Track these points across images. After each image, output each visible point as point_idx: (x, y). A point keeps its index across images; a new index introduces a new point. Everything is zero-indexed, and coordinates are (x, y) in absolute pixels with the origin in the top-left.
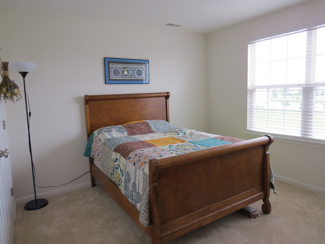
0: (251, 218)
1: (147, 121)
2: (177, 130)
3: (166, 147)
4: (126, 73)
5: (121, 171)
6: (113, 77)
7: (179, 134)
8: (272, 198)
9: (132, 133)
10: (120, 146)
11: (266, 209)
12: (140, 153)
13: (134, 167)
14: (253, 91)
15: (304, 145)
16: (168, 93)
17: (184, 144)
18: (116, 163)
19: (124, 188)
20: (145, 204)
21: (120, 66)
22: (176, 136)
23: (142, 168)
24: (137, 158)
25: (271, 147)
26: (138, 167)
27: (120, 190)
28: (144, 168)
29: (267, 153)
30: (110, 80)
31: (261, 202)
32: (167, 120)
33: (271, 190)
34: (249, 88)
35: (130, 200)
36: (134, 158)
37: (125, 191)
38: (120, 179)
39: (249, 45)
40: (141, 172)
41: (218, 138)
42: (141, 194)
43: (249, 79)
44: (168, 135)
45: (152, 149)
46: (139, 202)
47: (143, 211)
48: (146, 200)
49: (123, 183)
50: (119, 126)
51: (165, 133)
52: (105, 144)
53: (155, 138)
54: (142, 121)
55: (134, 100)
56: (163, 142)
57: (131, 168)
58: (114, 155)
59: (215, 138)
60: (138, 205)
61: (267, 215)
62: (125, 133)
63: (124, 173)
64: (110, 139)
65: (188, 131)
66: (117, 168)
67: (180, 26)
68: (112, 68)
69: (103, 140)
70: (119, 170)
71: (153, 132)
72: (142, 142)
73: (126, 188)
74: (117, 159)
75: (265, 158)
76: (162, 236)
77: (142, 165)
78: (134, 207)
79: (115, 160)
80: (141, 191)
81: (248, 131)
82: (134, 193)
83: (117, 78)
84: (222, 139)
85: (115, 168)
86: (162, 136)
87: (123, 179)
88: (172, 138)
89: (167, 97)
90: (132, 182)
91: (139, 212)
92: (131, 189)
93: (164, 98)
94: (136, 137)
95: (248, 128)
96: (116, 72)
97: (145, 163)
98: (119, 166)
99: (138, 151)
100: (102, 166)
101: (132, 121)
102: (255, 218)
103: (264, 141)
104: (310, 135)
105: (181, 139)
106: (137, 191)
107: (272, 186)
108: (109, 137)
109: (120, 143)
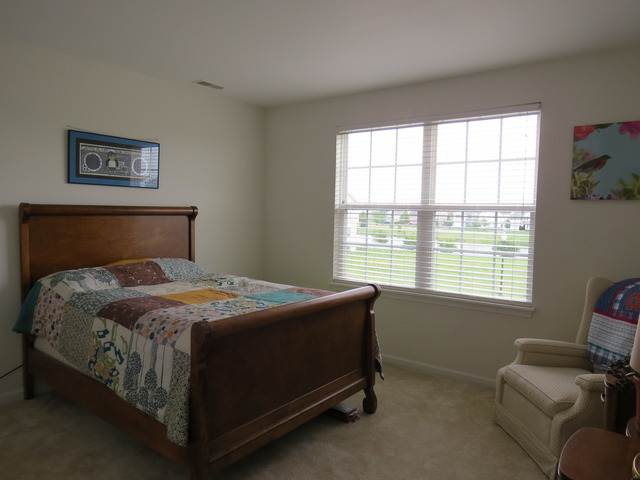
0: (347, 422)
1: (154, 260)
2: (214, 278)
3: (207, 305)
4: (112, 164)
5: (118, 353)
6: (84, 169)
7: (221, 284)
8: (378, 388)
9: (127, 283)
10: (111, 305)
11: (370, 406)
12: (161, 316)
13: (150, 343)
14: (344, 211)
15: (421, 301)
16: (194, 208)
17: (237, 299)
18: (103, 340)
19: (125, 385)
20: (181, 405)
21: (101, 149)
22: (217, 288)
23: (170, 341)
24: (156, 325)
25: (377, 303)
26: (160, 341)
27: (113, 393)
28: (174, 342)
29: (372, 312)
30: (78, 175)
31: (361, 395)
32: (190, 258)
33: (377, 374)
34: (337, 207)
35: (139, 406)
36: (151, 325)
37: (126, 392)
38: (114, 369)
39: (339, 137)
40: (169, 350)
41: (292, 289)
42: (167, 389)
43: (337, 193)
44: (201, 287)
45: (181, 309)
46: (161, 407)
47: (178, 419)
48: (183, 397)
49: (122, 377)
50: (97, 269)
51: (194, 281)
52: (72, 303)
53: (177, 291)
54: (145, 261)
55: (126, 218)
56: (200, 297)
57: (142, 345)
58: (98, 324)
59: (288, 290)
60: (161, 413)
61: (371, 416)
62: (113, 282)
63: (125, 357)
64: (83, 294)
65: (237, 280)
66: (109, 349)
67: (221, 88)
68: (84, 152)
69: (66, 297)
70: (111, 354)
71: (168, 281)
72: (156, 298)
73: (129, 383)
74: (106, 332)
75: (368, 321)
76: (211, 461)
77: (170, 335)
78: (150, 418)
79: (101, 334)
80: (166, 386)
81: (334, 281)
82: (150, 392)
83: (94, 172)
84: (300, 291)
85: (102, 350)
86: (190, 288)
87: (122, 368)
88: (211, 290)
89: (192, 215)
90: (145, 370)
91: (164, 427)
92: (142, 384)
93: (185, 218)
94: (139, 289)
95: (335, 276)
96: (93, 162)
97: (176, 332)
98: (112, 344)
99: (156, 313)
100: (61, 351)
101: (122, 259)
102: (353, 421)
104: (429, 285)
105: (229, 292)
106: (159, 386)
107: (378, 368)
108: (80, 290)
109: (110, 300)
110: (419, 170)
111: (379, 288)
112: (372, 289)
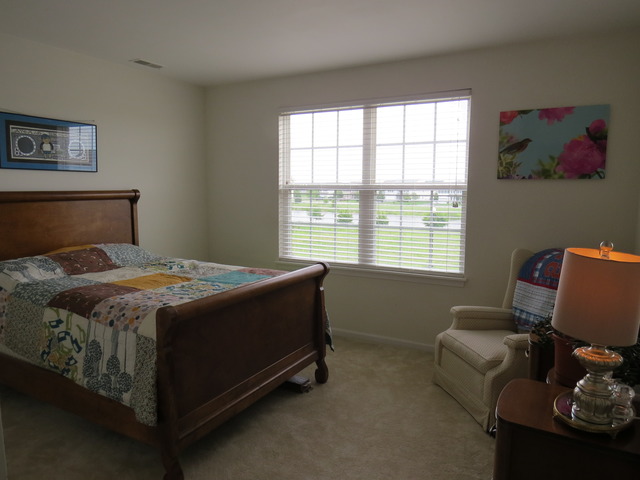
0: (301, 392)
1: (98, 246)
2: (162, 262)
3: (162, 290)
4: (47, 147)
5: (74, 342)
6: (16, 153)
7: (171, 268)
8: (328, 360)
9: (72, 270)
10: (62, 295)
11: (322, 376)
12: (119, 303)
13: (109, 330)
14: (287, 192)
15: (365, 276)
16: (136, 191)
17: (191, 282)
18: (57, 331)
19: (84, 373)
20: (149, 387)
21: (34, 132)
22: (168, 272)
23: (132, 327)
24: (115, 312)
25: (326, 280)
26: (121, 327)
27: (72, 382)
28: (137, 328)
29: (322, 289)
30: (9, 159)
31: (314, 366)
32: (134, 242)
33: (328, 346)
34: (281, 188)
35: (102, 392)
36: (109, 313)
37: (86, 379)
38: (72, 358)
39: (281, 118)
40: (132, 336)
41: (244, 270)
42: (132, 374)
43: (280, 174)
44: (152, 272)
45: (138, 295)
46: (126, 392)
47: (146, 401)
48: (151, 380)
49: (80, 365)
50: (39, 257)
51: (144, 265)
52: (17, 294)
53: (128, 277)
54: (88, 247)
55: (65, 203)
56: (154, 282)
57: (101, 333)
58: (50, 315)
59: (239, 271)
60: (126, 397)
61: (324, 385)
62: (58, 270)
63: (83, 345)
64: (28, 285)
65: (186, 263)
66: (64, 338)
67: (160, 67)
68: (15, 135)
69: (10, 288)
70: (67, 343)
71: (113, 267)
72: (107, 285)
73: (89, 370)
74: (59, 322)
75: (318, 297)
76: (180, 437)
77: (132, 321)
78: (115, 404)
79: (54, 324)
80: (130, 370)
81: (281, 259)
82: (113, 378)
83: (27, 156)
84: (251, 272)
85: (55, 340)
86: (140, 273)
87: (80, 357)
88: (162, 275)
89: (133, 198)
90: (107, 356)
91: (130, 411)
92: (104, 371)
93: (127, 203)
94: (87, 276)
95: (280, 255)
96: (25, 145)
97: (137, 318)
98: (67, 333)
99: (112, 300)
100: (8, 344)
101: (62, 246)
102: (307, 391)
103: (318, 272)
104: (371, 261)
105: (182, 275)
106: (122, 371)
107: (328, 341)
108: (24, 280)
109: (59, 289)
110: (360, 151)
111: (328, 266)
112: (321, 267)
